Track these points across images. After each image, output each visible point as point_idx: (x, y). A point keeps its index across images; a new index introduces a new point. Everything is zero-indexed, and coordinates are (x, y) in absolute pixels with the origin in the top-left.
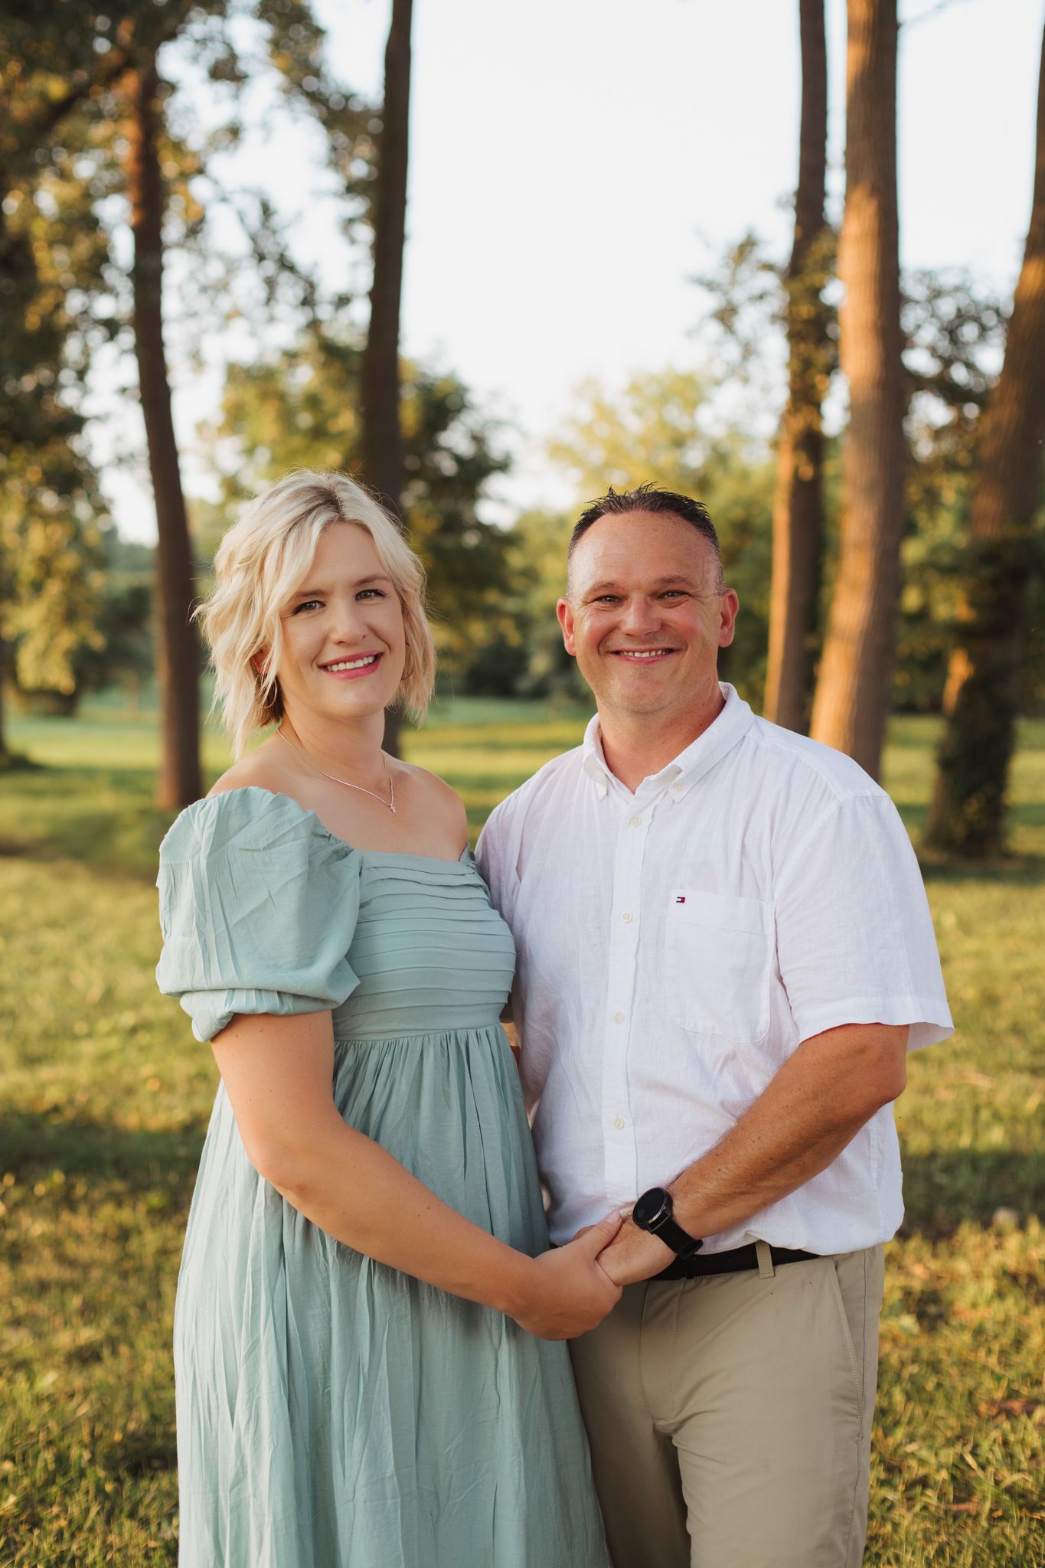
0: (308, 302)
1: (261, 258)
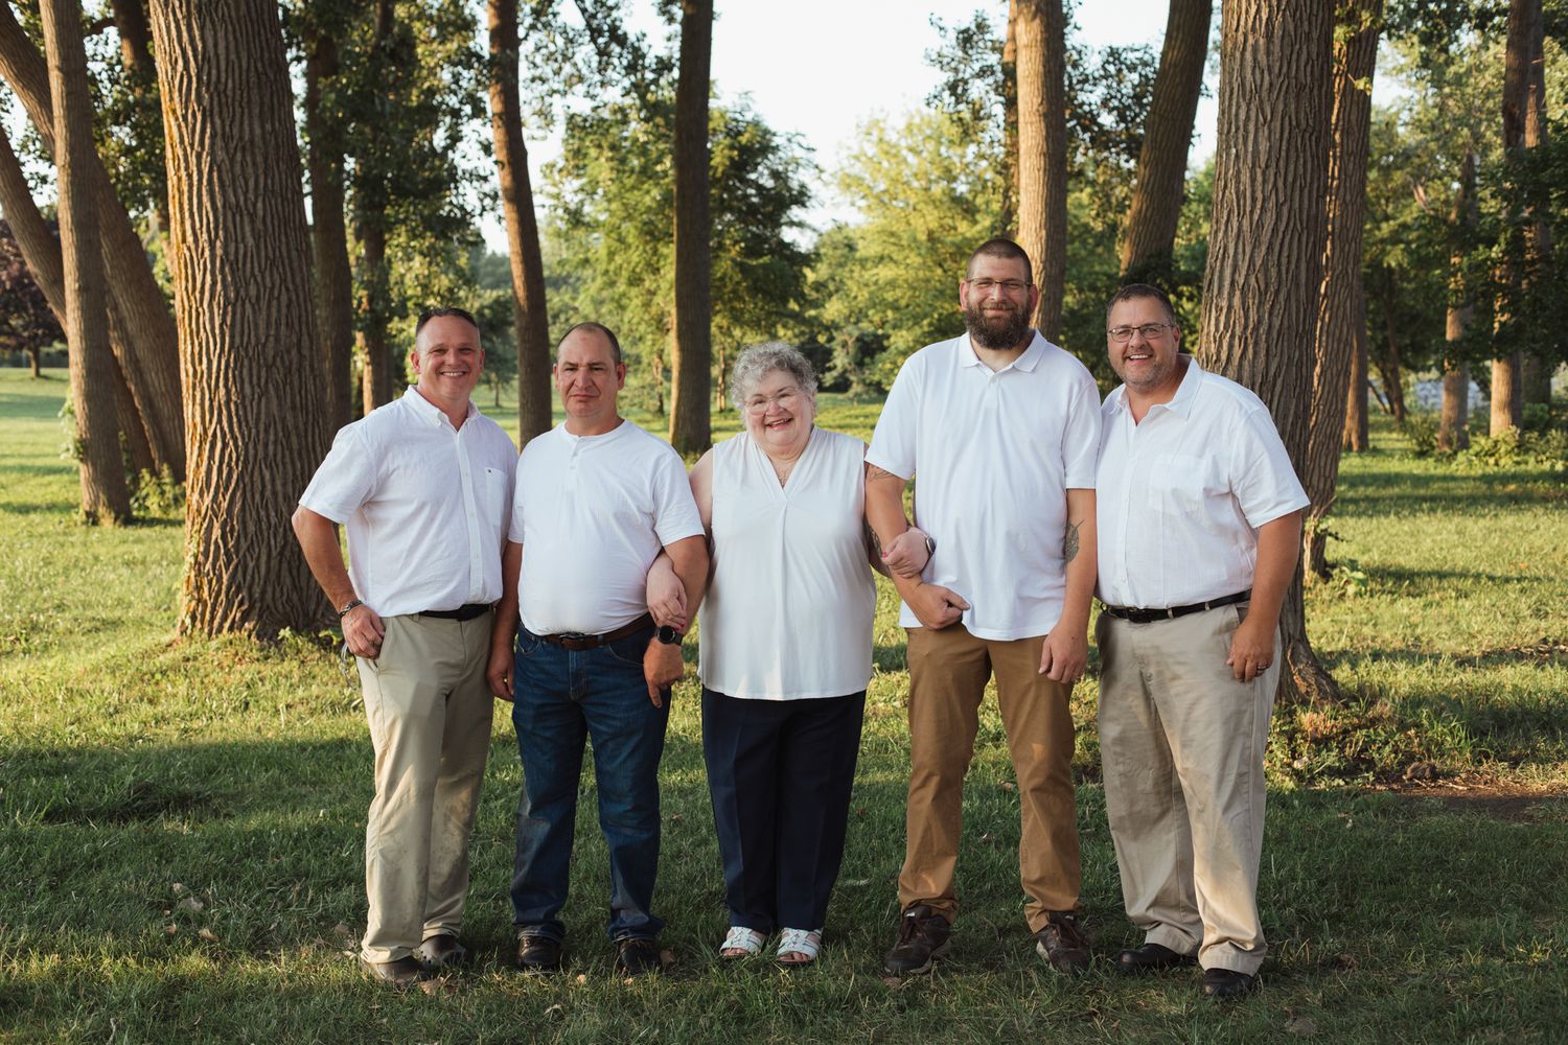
0: (631, 68)
1: (595, 33)
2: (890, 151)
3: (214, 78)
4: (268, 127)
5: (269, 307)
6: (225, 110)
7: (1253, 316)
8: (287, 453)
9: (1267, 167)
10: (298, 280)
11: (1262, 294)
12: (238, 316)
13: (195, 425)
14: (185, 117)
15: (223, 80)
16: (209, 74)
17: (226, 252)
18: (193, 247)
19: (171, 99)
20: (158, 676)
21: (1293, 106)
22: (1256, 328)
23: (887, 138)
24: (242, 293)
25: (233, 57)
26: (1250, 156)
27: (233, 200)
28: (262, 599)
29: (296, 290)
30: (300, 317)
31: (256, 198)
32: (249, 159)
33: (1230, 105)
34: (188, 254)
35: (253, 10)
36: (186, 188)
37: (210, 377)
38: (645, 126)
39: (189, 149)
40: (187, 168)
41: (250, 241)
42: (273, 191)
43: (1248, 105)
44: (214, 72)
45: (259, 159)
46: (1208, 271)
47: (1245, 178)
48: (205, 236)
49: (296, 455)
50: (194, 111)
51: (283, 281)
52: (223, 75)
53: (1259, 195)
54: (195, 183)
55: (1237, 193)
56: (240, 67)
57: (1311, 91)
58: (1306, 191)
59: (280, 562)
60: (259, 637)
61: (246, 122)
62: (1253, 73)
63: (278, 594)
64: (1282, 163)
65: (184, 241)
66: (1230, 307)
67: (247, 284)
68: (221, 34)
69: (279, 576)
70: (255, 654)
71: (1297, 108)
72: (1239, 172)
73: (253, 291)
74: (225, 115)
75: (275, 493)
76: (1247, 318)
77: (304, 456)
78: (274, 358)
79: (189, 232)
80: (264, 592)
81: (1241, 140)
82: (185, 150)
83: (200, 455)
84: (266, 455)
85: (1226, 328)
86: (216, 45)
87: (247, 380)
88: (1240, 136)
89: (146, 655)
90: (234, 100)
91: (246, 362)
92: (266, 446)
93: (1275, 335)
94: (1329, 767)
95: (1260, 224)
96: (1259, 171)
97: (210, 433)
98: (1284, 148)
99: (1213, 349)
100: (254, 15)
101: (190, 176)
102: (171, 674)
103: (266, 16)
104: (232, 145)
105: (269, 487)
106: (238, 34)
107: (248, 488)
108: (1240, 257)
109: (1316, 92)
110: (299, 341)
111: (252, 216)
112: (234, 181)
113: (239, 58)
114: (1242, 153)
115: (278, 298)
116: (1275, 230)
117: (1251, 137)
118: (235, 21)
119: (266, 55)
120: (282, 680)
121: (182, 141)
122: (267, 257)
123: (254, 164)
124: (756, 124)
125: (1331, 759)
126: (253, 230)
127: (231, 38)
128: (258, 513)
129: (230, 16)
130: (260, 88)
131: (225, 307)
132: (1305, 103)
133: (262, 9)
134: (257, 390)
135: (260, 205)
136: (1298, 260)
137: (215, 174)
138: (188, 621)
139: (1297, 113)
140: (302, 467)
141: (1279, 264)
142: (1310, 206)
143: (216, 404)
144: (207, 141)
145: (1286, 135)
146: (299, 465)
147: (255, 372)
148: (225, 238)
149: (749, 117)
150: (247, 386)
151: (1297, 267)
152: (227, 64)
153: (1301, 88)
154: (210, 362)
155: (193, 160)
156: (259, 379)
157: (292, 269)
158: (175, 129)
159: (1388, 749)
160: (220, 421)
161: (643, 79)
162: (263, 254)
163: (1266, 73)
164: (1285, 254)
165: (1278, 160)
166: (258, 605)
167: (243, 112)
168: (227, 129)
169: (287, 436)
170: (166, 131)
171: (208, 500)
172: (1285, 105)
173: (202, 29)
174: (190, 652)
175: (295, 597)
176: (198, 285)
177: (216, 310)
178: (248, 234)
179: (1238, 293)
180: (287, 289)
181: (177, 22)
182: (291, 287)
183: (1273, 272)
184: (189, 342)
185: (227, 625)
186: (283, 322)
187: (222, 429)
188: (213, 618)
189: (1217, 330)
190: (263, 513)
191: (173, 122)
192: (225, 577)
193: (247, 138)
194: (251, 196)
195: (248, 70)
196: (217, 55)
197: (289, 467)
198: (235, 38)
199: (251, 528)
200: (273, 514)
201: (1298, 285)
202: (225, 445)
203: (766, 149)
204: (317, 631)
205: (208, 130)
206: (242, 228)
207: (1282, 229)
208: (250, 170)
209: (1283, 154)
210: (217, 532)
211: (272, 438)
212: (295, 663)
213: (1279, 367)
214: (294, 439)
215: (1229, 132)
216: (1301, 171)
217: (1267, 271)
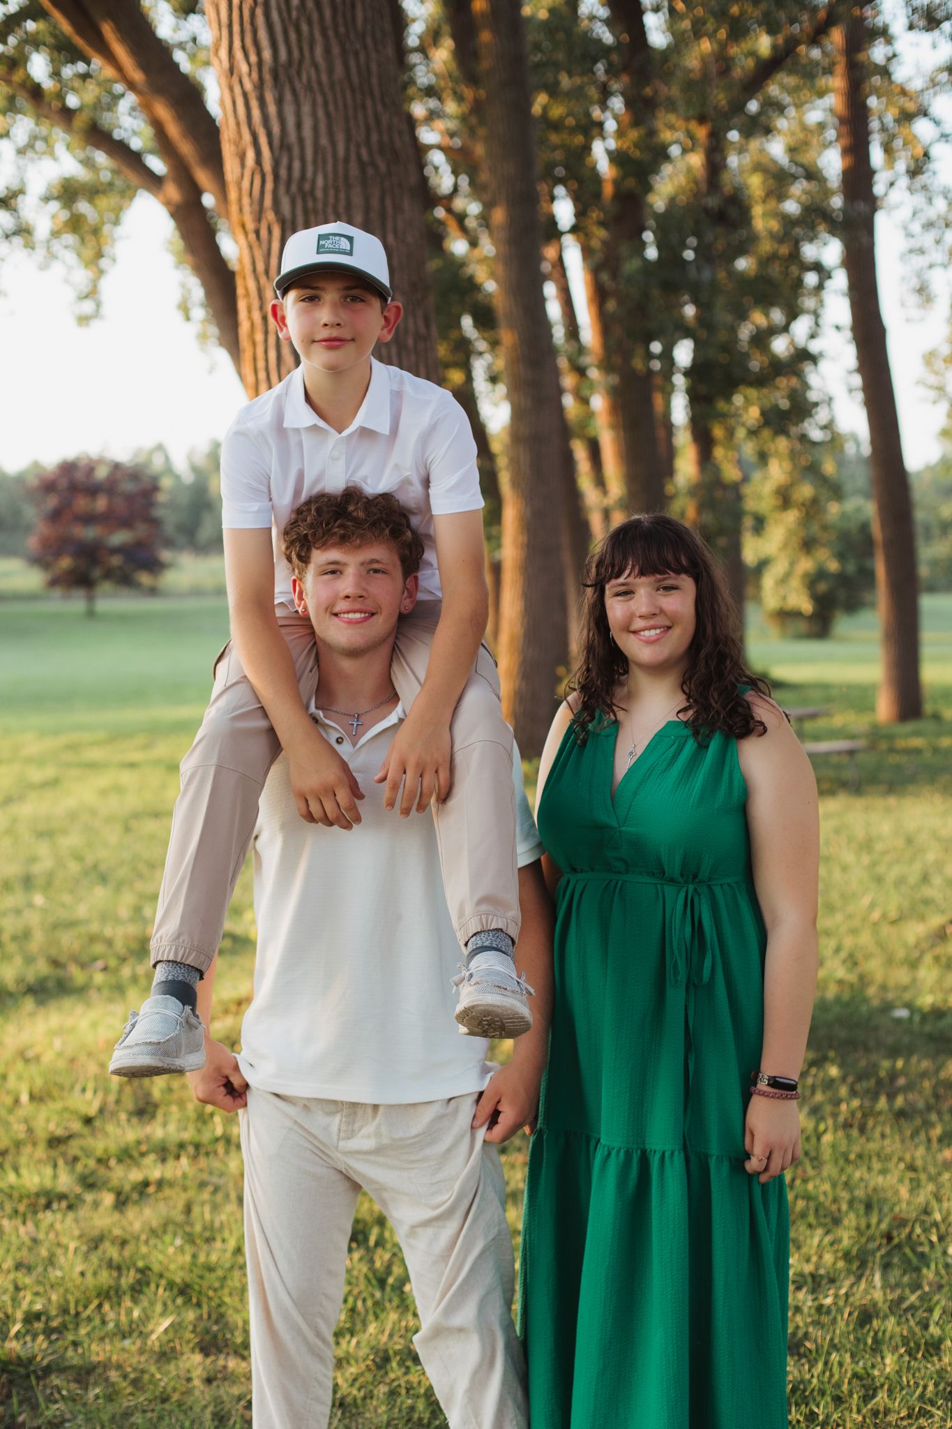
3: (296, 173)
14: (257, 232)
15: (309, 174)
16: (290, 168)
25: (324, 141)
35: (354, 70)
39: (263, 279)
44: (297, 165)
52: (310, 169)
56: (335, 155)
68: (306, 109)
86: (299, 126)
90: (325, 204)
100: (356, 80)
103: (374, 81)
106: (331, 107)
113: (333, 143)
118: (327, 89)
119: (375, 137)
121: (254, 270)
127: (321, 113)
129: (320, 83)
130: (364, 184)
133: (368, 68)
152: (316, 152)
173: (280, 102)
181: (245, 95)
195: (347, 160)
196: (301, 140)
198: (328, 115)
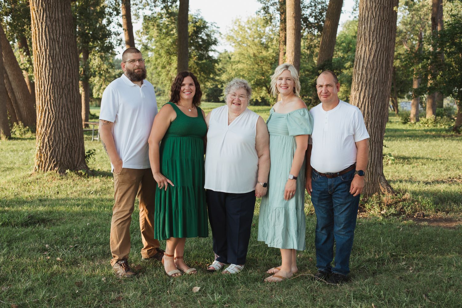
2: (242, 28)
4: (63, 14)
5: (63, 70)
6: (50, 9)
7: (369, 77)
8: (68, 116)
9: (374, 31)
10: (72, 62)
11: (372, 70)
12: (54, 73)
13: (40, 107)
17: (50, 53)
18: (40, 51)
19: (33, 5)
20: (29, 184)
21: (382, 13)
22: (370, 80)
23: (241, 24)
24: (55, 66)
26: (369, 28)
27: (52, 37)
28: (60, 161)
29: (71, 65)
30: (73, 74)
31: (60, 36)
32: (57, 24)
33: (363, 12)
34: (38, 54)
36: (37, 33)
37: (44, 92)
38: (168, 19)
40: (38, 27)
41: (58, 50)
42: (65, 34)
43: (368, 12)
45: (61, 24)
46: (355, 63)
47: (367, 34)
48: (43, 48)
49: (71, 116)
50: (40, 9)
51: (68, 62)
53: (371, 40)
54: (41, 31)
55: (365, 39)
57: (387, 8)
58: (386, 39)
59: (66, 149)
60: (59, 172)
61: (57, 13)
62: (370, 3)
63: (65, 159)
64: (378, 30)
65: (37, 49)
66: (362, 74)
67: (56, 63)
69: (65, 153)
70: (59, 178)
71: (383, 13)
72: (365, 33)
73: (58, 65)
74: (50, 10)
75: (64, 128)
76: (367, 77)
77: (74, 117)
78: (65, 86)
79: (38, 47)
80: (61, 159)
81: (366, 23)
82: (37, 21)
83: (41, 116)
84: (62, 116)
85: (361, 80)
87: (56, 93)
88: (366, 22)
89: (24, 178)
91: (56, 87)
92: (62, 113)
93: (375, 82)
94: (392, 213)
95: (371, 49)
96: (371, 33)
97: (44, 109)
98: (379, 26)
99: (357, 86)
101: (39, 29)
102: (33, 183)
104: (52, 20)
105: (63, 126)
107: (56, 126)
108: (365, 58)
109: (389, 9)
110: (72, 81)
111: (58, 42)
112: (53, 31)
114: (366, 27)
115: (66, 68)
116: (376, 51)
117: (369, 22)
120: (68, 185)
122: (63, 55)
123: (59, 26)
124: (202, 20)
125: (392, 211)
126: (58, 46)
128: (59, 134)
131: (50, 70)
132: (385, 12)
134: (59, 96)
135: (61, 39)
136: (383, 60)
137: (47, 29)
138: (37, 167)
139: (383, 15)
140: (73, 120)
141: (377, 61)
142: (386, 44)
143: (46, 100)
144: (44, 19)
145: (380, 22)
146: (72, 119)
147: (59, 90)
148: (50, 49)
149: (199, 17)
150: (56, 95)
151: (382, 62)
153: (384, 7)
154: (45, 87)
155: (40, 24)
156: (60, 92)
157: (70, 59)
158: (34, 15)
159: (410, 208)
160: (47, 105)
161: (167, 5)
162: (61, 54)
163: (374, 3)
164: (379, 58)
165: (377, 29)
166: (59, 162)
167: (55, 10)
168: (51, 15)
169: (68, 110)
170: (31, 15)
171: (44, 130)
172: (380, 13)
174: (38, 177)
175: (70, 160)
176: (41, 63)
177: (47, 71)
178: (57, 47)
179: (364, 69)
180: (69, 65)
182: (70, 64)
183: (375, 63)
184: (38, 81)
185: (49, 169)
186: (68, 75)
187: (48, 108)
188: (45, 167)
189: (358, 81)
190: (61, 134)
191: (34, 13)
192: (49, 154)
193: (57, 18)
194: (58, 36)
197: (69, 120)
199: (57, 139)
200: (64, 134)
201: (382, 68)
202: (49, 113)
203: (205, 27)
204: (77, 171)
205: (45, 15)
206: (55, 46)
207: (378, 50)
208: (58, 28)
209: (379, 27)
210: (46, 140)
211: (64, 111)
212: (71, 180)
213: (377, 92)
214: (70, 111)
215: (362, 20)
216: (384, 33)
217: (373, 63)
